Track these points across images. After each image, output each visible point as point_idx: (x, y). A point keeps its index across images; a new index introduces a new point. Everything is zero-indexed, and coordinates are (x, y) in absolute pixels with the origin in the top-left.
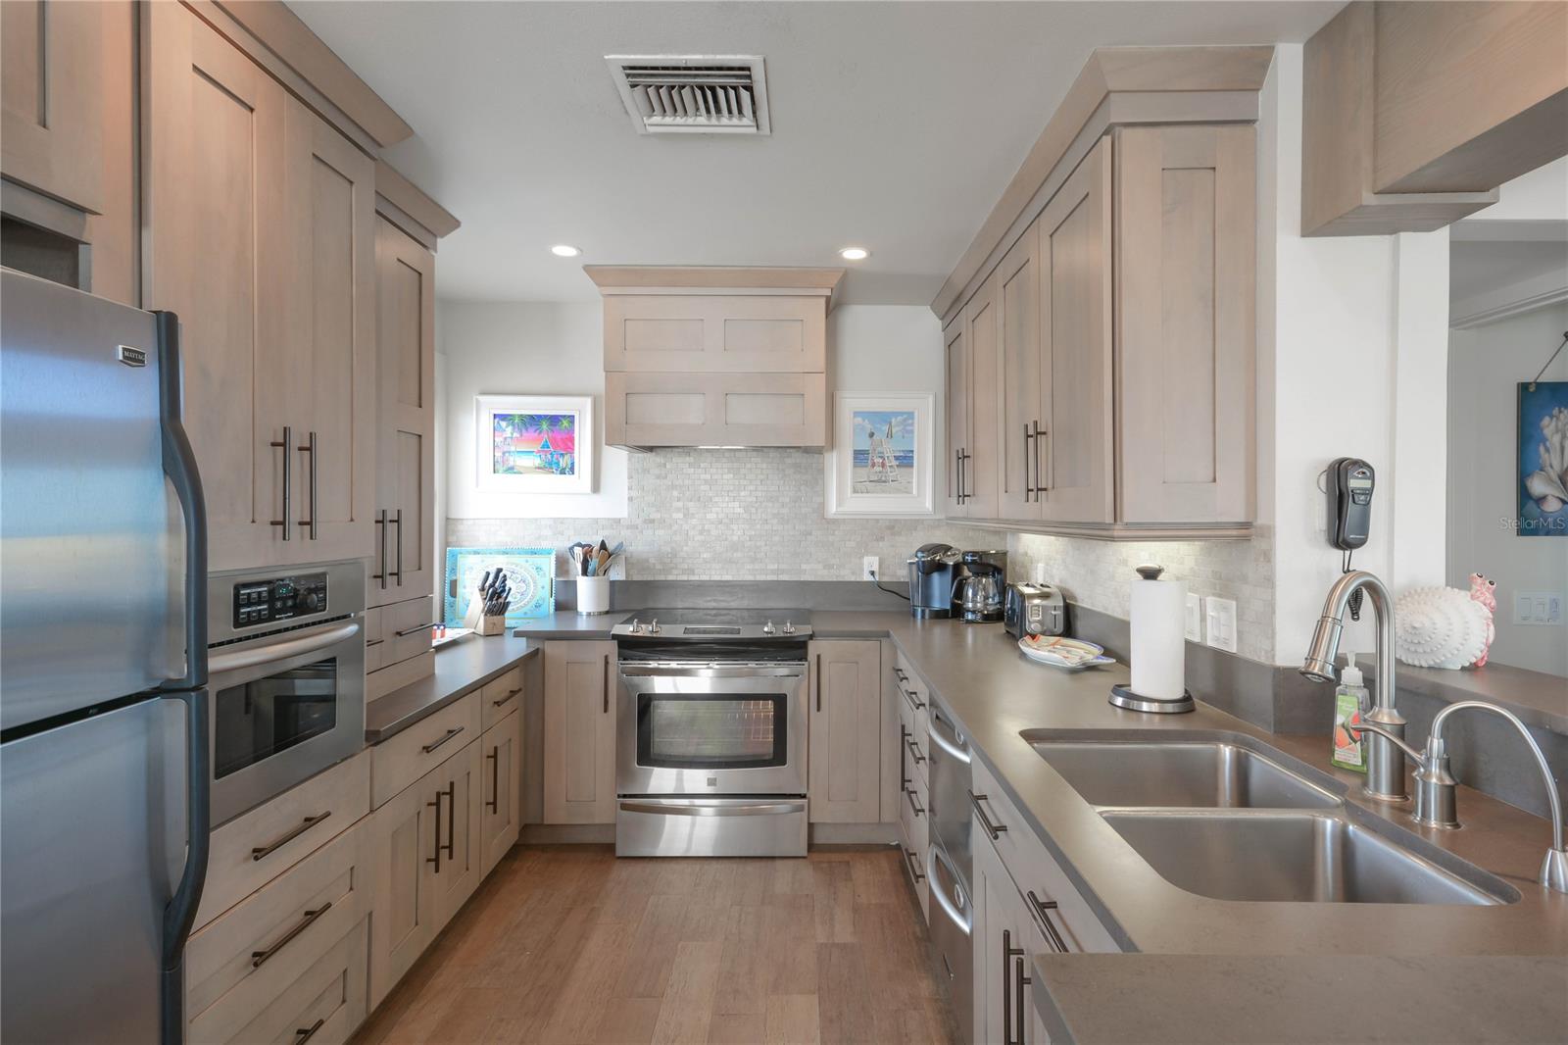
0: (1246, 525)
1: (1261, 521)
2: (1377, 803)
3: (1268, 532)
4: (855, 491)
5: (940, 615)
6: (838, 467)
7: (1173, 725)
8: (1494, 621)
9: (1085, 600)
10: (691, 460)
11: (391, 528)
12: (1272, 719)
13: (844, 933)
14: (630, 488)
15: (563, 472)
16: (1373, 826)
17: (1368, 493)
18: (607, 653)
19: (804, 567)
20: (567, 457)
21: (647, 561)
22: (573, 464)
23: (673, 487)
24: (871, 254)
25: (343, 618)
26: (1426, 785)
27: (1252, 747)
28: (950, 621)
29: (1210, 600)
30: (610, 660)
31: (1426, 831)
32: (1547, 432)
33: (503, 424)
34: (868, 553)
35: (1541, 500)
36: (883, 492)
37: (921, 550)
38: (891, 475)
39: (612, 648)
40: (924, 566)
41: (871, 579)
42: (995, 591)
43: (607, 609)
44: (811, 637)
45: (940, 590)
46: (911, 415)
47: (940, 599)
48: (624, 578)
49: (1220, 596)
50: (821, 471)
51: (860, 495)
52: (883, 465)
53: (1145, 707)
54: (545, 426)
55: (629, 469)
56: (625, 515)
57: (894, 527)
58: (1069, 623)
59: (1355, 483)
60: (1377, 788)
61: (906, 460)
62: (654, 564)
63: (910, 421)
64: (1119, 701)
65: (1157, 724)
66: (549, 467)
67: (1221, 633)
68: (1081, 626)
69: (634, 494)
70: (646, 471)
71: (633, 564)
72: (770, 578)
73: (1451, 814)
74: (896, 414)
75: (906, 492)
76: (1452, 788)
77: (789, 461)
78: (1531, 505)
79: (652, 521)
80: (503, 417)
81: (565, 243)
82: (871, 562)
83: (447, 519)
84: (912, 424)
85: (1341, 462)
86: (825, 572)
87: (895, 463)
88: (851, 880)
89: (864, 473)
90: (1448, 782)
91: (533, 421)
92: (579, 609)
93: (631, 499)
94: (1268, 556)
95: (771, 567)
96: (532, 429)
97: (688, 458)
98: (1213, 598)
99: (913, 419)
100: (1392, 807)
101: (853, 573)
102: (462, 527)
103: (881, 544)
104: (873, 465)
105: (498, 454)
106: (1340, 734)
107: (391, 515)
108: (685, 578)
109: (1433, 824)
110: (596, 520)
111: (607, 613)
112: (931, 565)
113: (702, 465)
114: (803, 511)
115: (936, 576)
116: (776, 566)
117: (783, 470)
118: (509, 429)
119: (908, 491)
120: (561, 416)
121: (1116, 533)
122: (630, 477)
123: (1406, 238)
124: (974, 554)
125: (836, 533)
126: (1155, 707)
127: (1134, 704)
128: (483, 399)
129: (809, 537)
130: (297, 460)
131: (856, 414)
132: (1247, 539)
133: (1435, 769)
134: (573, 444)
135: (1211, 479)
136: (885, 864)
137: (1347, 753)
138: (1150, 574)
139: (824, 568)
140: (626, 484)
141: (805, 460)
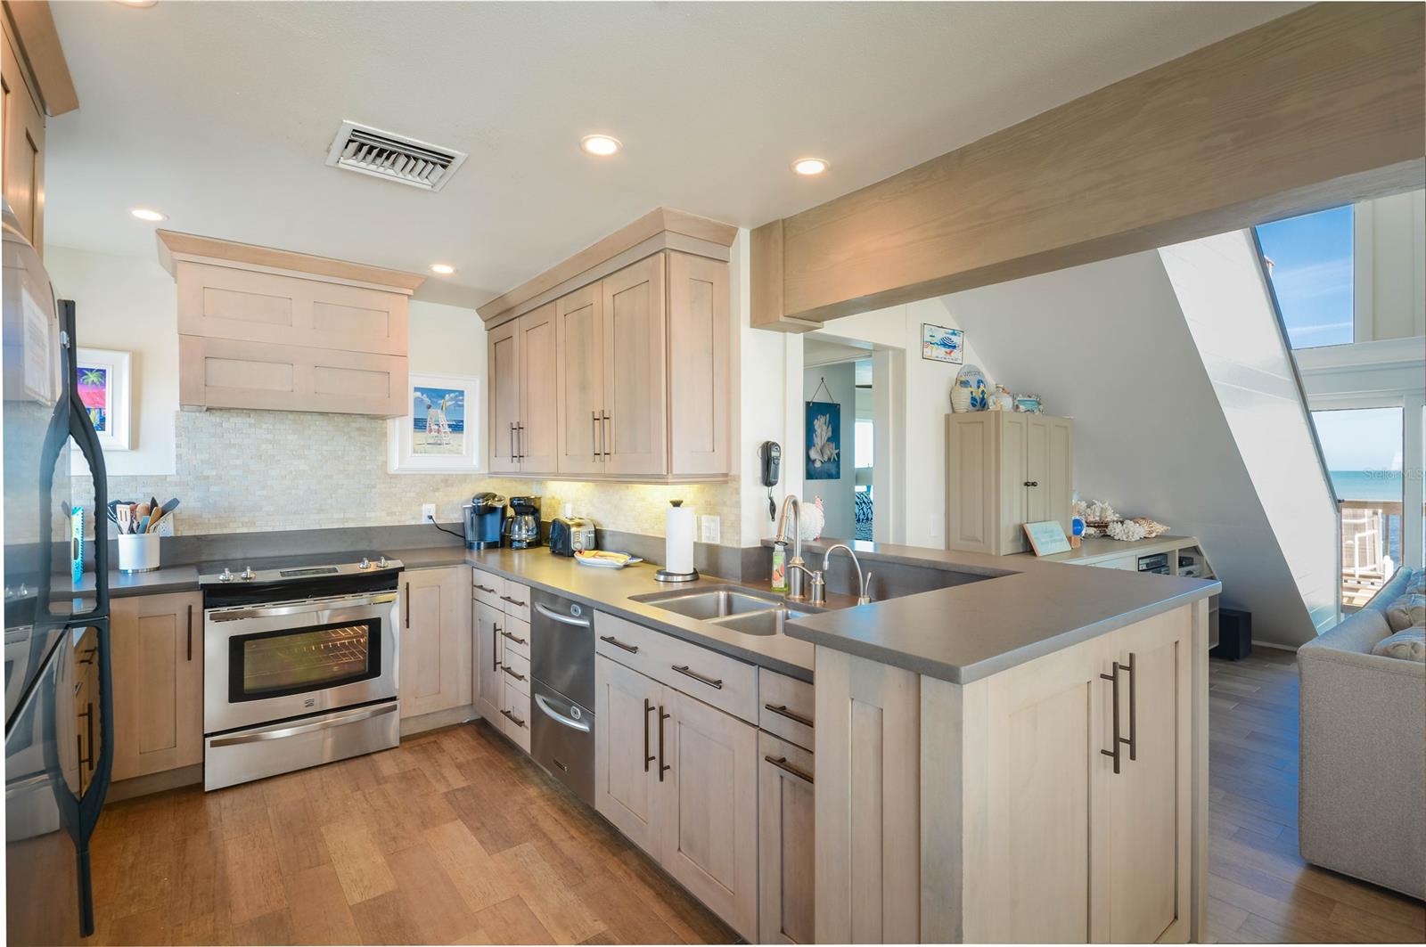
0: (726, 475)
1: (733, 473)
2: (795, 599)
3: (737, 479)
4: (415, 451)
5: (492, 546)
6: (400, 431)
7: (689, 586)
8: (824, 517)
9: (608, 526)
10: (252, 420)
12: (740, 575)
13: (457, 781)
14: (178, 446)
16: (796, 608)
17: (778, 458)
18: (190, 604)
19: (368, 515)
20: (97, 412)
21: (201, 515)
23: (231, 445)
24: (457, 271)
26: (816, 585)
27: (733, 590)
28: (499, 550)
29: (704, 518)
30: (193, 610)
31: (815, 604)
32: (816, 427)
34: (426, 502)
35: (814, 461)
36: (439, 452)
37: (478, 497)
38: (446, 440)
39: (196, 599)
40: (479, 510)
41: (431, 522)
42: (534, 525)
43: (158, 565)
44: (402, 569)
45: (493, 526)
46: (462, 393)
47: (493, 533)
48: (173, 534)
49: (710, 514)
50: (384, 435)
51: (419, 455)
52: (439, 431)
53: (675, 579)
55: (176, 428)
56: (174, 472)
57: (448, 480)
58: (598, 542)
59: (774, 454)
60: (795, 594)
61: (457, 427)
62: (209, 519)
63: (461, 398)
64: (662, 578)
65: (680, 587)
67: (712, 536)
68: (608, 541)
69: (183, 451)
71: (182, 520)
73: (823, 598)
74: (450, 392)
75: (458, 453)
76: (823, 585)
77: (354, 425)
78: (811, 463)
79: (206, 478)
81: (152, 207)
82: (429, 508)
84: (462, 400)
85: (768, 443)
86: (389, 518)
87: (448, 430)
88: (444, 751)
89: (423, 436)
90: (823, 583)
92: (122, 567)
93: (179, 456)
94: (737, 491)
95: (336, 516)
97: (248, 419)
98: (708, 516)
99: (463, 395)
100: (800, 600)
101: (413, 518)
103: (437, 494)
104: (431, 431)
106: (775, 574)
108: (244, 530)
109: (818, 602)
110: (134, 478)
111: (158, 569)
112: (483, 509)
113: (264, 426)
114: (368, 467)
115: (489, 518)
116: (342, 516)
117: (349, 433)
119: (458, 452)
120: (87, 369)
121: (669, 481)
122: (178, 436)
123: (789, 334)
124: (519, 499)
125: (398, 485)
126: (680, 579)
127: (670, 578)
129: (373, 490)
131: (416, 389)
132: (726, 482)
133: (819, 579)
134: (104, 400)
135: (711, 449)
136: (464, 735)
137: (778, 583)
138: (677, 504)
139: (388, 515)
140: (173, 441)
141: (369, 425)
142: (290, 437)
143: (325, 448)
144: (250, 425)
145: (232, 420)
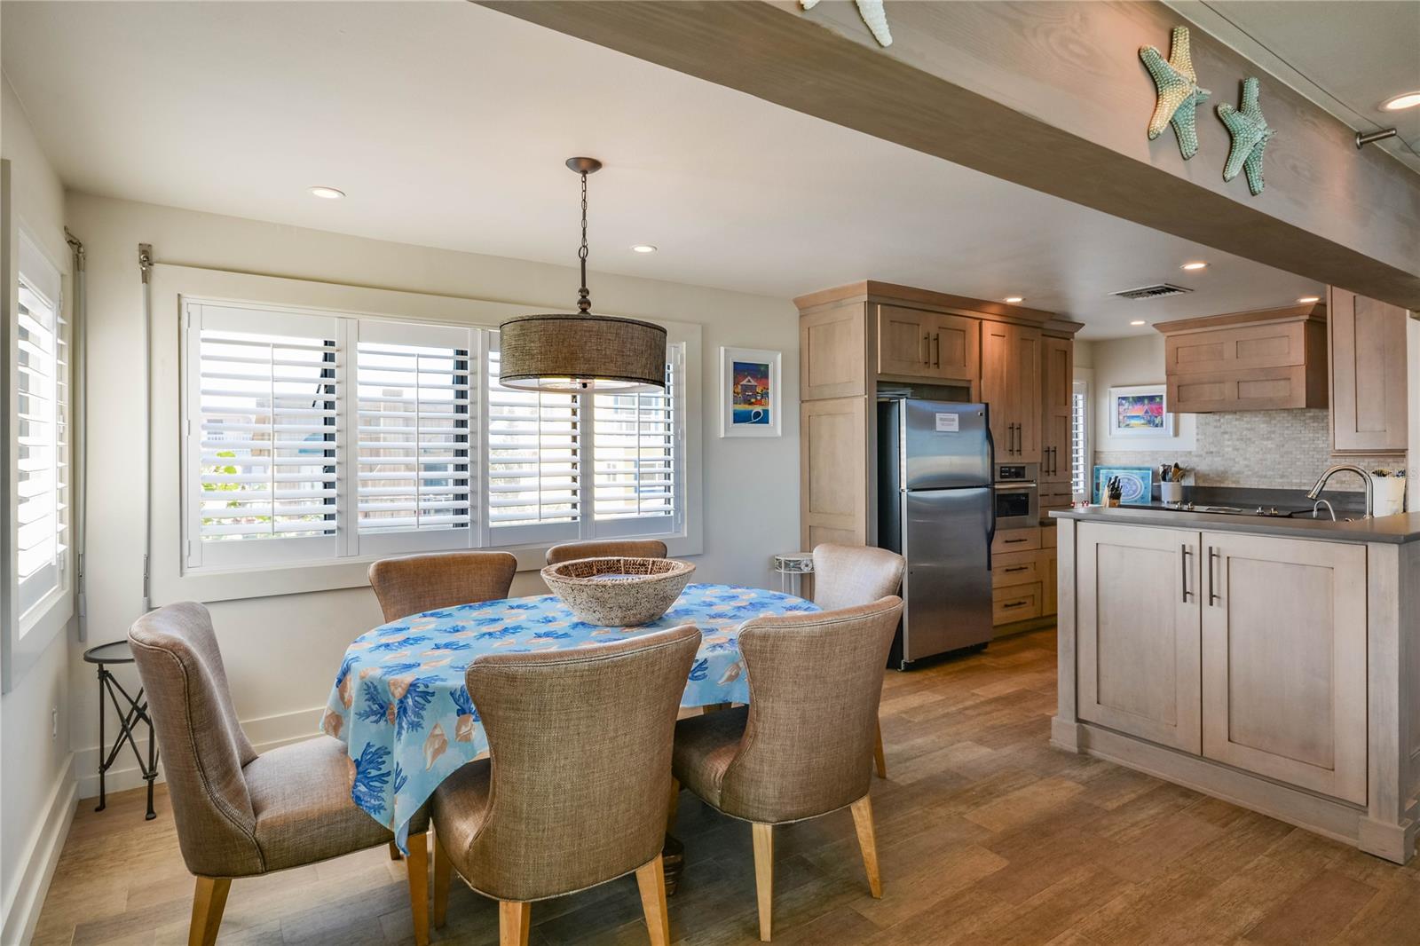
10: (1238, 417)
11: (1052, 454)
14: (1198, 434)
15: (1157, 426)
20: (1159, 417)
21: (1208, 475)
22: (1162, 421)
23: (1225, 433)
25: (1032, 482)
33: (1124, 402)
43: (1179, 500)
48: (1193, 484)
54: (1146, 401)
55: (1197, 423)
56: (1195, 449)
66: (1150, 422)
69: (1200, 437)
70: (1207, 424)
71: (1200, 477)
72: (1294, 488)
79: (1212, 452)
80: (1124, 398)
83: (1095, 452)
86: (1338, 485)
91: (1139, 400)
92: (1163, 499)
93: (1198, 440)
96: (1139, 404)
102: (1103, 456)
105: (1121, 417)
107: (1052, 449)
108: (1234, 486)
110: (1177, 452)
113: (1245, 419)
117: (1305, 420)
118: (1127, 404)
120: (1155, 396)
122: (1198, 427)
128: (1113, 390)
130: (1016, 432)
134: (1162, 411)
139: (1337, 483)
140: (1195, 431)
141: (1320, 414)
142: (1262, 426)
143: (1286, 432)
144: (1236, 420)
145: (1226, 417)
